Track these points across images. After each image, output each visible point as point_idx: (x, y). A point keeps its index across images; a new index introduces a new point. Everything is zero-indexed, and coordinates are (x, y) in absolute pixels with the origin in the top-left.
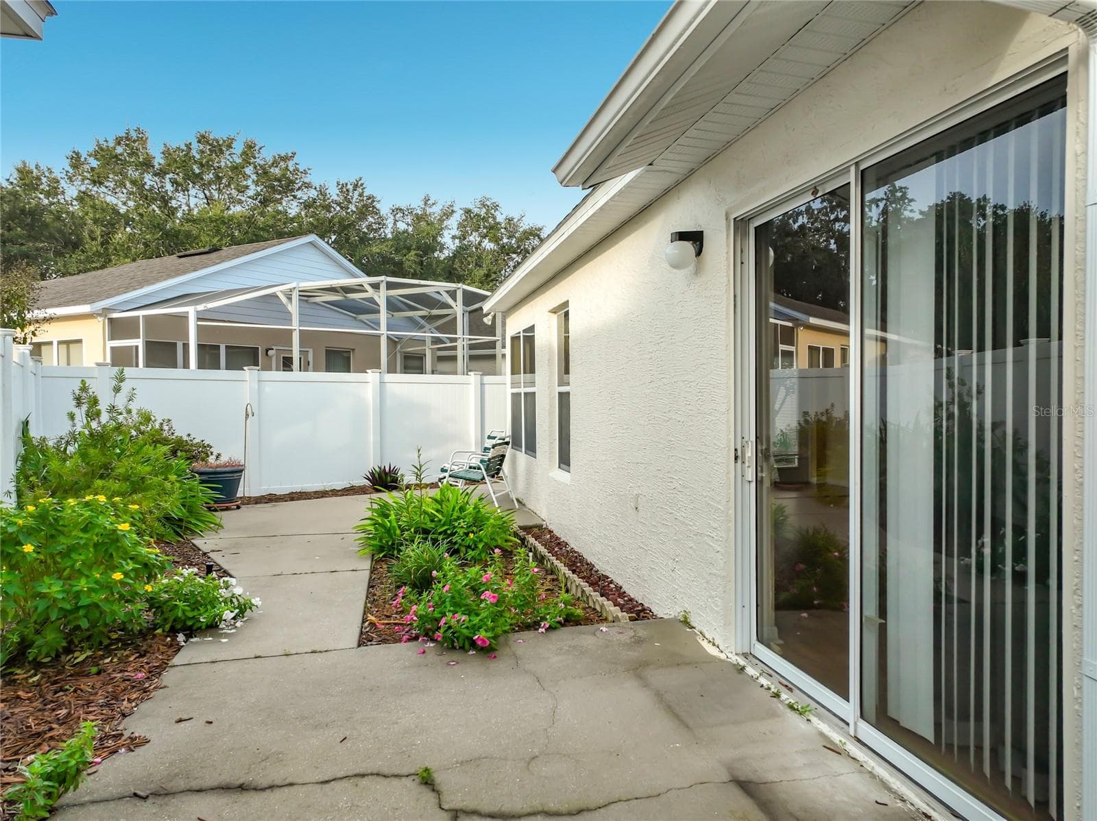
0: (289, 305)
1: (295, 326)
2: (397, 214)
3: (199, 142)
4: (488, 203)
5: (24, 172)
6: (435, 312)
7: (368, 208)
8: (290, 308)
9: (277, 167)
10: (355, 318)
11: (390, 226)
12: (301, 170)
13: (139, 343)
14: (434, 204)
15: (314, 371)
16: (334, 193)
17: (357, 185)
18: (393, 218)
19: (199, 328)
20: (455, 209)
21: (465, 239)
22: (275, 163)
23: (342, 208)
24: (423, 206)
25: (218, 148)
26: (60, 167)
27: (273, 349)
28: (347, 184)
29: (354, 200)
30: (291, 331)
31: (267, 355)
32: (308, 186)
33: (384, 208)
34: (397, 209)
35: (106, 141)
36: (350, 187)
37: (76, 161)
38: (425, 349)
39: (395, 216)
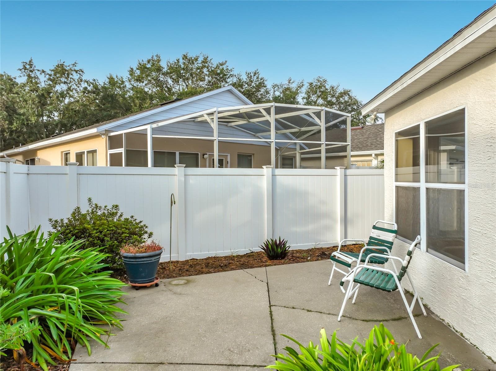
0: (212, 123)
1: (215, 137)
2: (275, 87)
3: (183, 59)
4: (321, 80)
5: (111, 79)
6: (304, 129)
7: (261, 85)
8: (212, 125)
9: (218, 69)
10: (254, 135)
11: (272, 94)
12: (229, 69)
13: (122, 150)
14: (293, 82)
15: (231, 167)
16: (244, 78)
17: (255, 73)
18: (273, 90)
19: (154, 139)
20: (304, 84)
21: (309, 98)
22: (218, 67)
23: (248, 85)
24: (288, 84)
25: (191, 61)
26: (126, 75)
27: (206, 154)
28: (250, 73)
29: (254, 81)
30: (212, 141)
31: (203, 158)
32: (232, 76)
33: (269, 85)
34: (275, 85)
35: (143, 61)
36: (252, 75)
37: (132, 72)
38: (296, 153)
39: (274, 89)
